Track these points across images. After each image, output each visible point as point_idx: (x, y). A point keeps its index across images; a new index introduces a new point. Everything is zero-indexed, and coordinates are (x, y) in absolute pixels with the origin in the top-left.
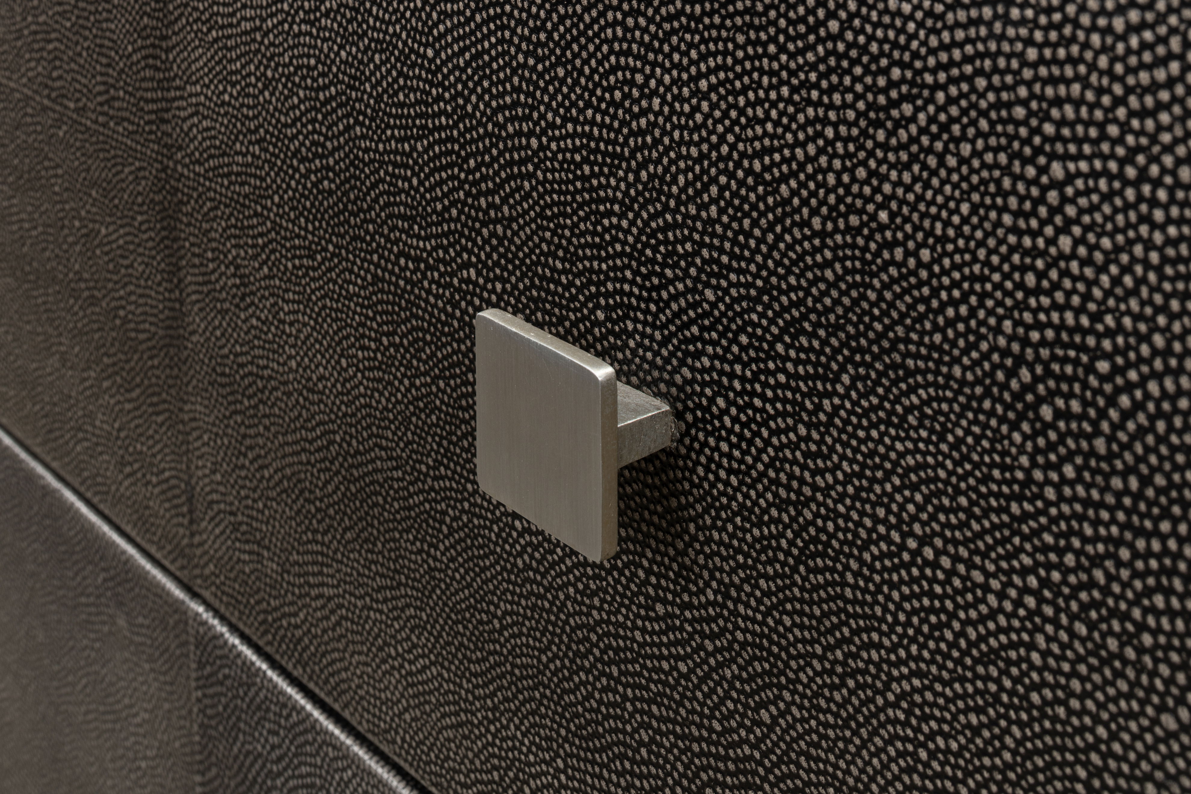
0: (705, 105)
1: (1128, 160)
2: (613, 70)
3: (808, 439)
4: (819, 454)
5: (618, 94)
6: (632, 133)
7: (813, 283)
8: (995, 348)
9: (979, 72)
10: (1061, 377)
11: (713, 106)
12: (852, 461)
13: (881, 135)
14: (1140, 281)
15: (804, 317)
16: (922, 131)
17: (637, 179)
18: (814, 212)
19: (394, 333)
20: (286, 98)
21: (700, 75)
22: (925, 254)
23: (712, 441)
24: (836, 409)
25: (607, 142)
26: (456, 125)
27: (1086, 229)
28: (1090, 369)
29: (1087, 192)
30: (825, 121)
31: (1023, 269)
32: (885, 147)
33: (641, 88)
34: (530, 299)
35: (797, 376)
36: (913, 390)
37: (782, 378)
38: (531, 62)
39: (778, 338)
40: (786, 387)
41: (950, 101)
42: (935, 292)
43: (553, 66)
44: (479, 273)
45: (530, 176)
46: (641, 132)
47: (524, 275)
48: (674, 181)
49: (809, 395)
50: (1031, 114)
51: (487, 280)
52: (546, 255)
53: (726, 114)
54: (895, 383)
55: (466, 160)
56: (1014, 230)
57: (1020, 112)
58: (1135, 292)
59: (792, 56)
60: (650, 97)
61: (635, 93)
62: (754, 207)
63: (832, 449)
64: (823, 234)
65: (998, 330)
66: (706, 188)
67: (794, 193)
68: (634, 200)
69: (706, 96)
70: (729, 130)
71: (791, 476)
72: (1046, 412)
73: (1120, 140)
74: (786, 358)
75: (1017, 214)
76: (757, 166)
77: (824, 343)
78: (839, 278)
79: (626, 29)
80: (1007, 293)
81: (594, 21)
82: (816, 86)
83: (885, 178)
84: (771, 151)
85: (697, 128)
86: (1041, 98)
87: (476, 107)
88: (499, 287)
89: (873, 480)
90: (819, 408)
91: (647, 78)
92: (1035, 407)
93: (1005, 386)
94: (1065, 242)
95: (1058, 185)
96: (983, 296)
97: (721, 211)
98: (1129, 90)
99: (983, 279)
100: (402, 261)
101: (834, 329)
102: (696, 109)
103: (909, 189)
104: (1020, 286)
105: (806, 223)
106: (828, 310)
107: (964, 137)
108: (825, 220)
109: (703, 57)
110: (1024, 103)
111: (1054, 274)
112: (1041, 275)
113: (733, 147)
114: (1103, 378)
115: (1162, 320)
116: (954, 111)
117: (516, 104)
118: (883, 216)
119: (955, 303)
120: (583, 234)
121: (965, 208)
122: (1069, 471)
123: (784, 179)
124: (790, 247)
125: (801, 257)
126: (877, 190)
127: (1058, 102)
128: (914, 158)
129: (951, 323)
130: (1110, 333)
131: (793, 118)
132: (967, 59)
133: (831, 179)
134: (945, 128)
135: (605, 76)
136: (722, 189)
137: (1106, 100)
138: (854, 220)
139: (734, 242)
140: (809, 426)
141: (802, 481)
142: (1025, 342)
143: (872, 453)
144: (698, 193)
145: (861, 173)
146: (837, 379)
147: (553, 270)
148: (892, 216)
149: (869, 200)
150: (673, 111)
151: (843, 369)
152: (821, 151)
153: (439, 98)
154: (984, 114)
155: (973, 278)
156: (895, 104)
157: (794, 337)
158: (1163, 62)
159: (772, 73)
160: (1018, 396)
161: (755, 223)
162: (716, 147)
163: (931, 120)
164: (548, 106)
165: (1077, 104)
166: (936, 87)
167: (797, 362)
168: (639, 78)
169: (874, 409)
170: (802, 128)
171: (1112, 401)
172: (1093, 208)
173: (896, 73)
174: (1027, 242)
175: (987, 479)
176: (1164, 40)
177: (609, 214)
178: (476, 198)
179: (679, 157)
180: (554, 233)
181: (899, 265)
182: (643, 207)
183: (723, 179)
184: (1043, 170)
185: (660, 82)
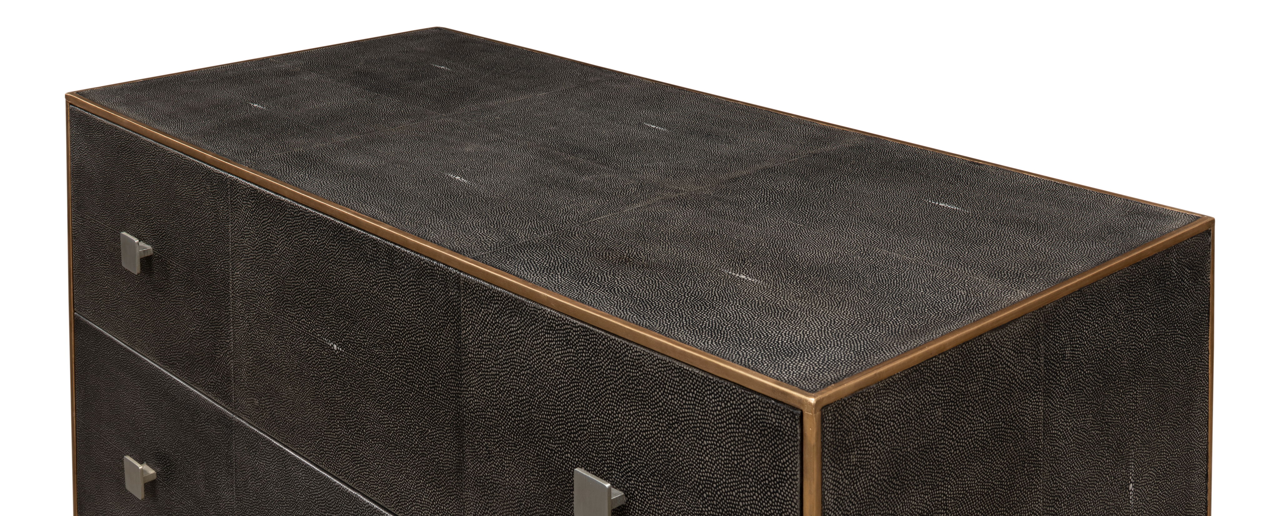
0: (632, 418)
1: (717, 442)
2: (609, 405)
3: (657, 502)
4: (659, 505)
5: (610, 412)
6: (614, 422)
7: (657, 464)
8: (695, 481)
9: (690, 419)
10: (707, 488)
11: (634, 418)
12: (666, 507)
13: (671, 431)
14: (721, 467)
15: (655, 472)
16: (680, 431)
17: (615, 434)
18: (657, 447)
19: (544, 471)
20: (508, 397)
21: (630, 410)
22: (681, 459)
23: (634, 502)
24: (663, 494)
25: (607, 424)
26: (564, 413)
27: (711, 456)
28: (712, 486)
29: (711, 448)
30: (659, 426)
31: (700, 463)
32: (672, 433)
33: (616, 411)
34: (586, 463)
35: (654, 486)
36: (679, 490)
37: (651, 487)
38: (587, 399)
39: (650, 477)
40: (652, 489)
41: (685, 425)
42: (683, 468)
43: (593, 402)
44: (571, 455)
45: (586, 430)
46: (616, 422)
47: (584, 457)
48: (624, 435)
49: (657, 491)
50: (700, 430)
51: (573, 457)
52: (591, 452)
53: (637, 421)
54: (675, 488)
55: (567, 423)
56: (698, 455)
57: (698, 429)
58: (719, 470)
59: (652, 409)
60: (618, 414)
61: (615, 412)
62: (644, 444)
63: (662, 504)
64: (659, 452)
65: (695, 477)
66: (632, 438)
67: (653, 442)
68: (614, 439)
69: (632, 416)
70: (638, 425)
71: (653, 511)
72: (705, 495)
73: (716, 438)
74: (651, 482)
75: (698, 451)
76: (644, 434)
77: (660, 478)
78: (663, 463)
79: (612, 396)
80: (697, 469)
81: (604, 392)
82: (657, 417)
83: (672, 440)
84: (647, 431)
85: (630, 423)
86: (702, 427)
87: (570, 409)
88: (577, 460)
89: (671, 511)
90: (659, 494)
91: (618, 409)
92: (703, 494)
93: (697, 489)
94: (707, 458)
95: (706, 446)
96: (692, 469)
97: (636, 444)
98: (717, 427)
99: (692, 465)
100: (547, 450)
101: (662, 475)
102: (630, 418)
103: (677, 443)
104: (699, 467)
105: (655, 449)
106: (661, 470)
107: (687, 433)
108: (659, 449)
109: (631, 406)
110: (699, 427)
111: (705, 465)
112: (703, 465)
113: (639, 429)
114: (715, 488)
115: (724, 476)
116: (686, 427)
117: (582, 410)
118: (672, 449)
119: (687, 470)
120: (601, 447)
121: (688, 449)
122: (709, 508)
123: (650, 438)
124: (652, 455)
125: (654, 457)
126: (670, 443)
127: (705, 428)
128: (678, 437)
129: (686, 475)
130: (716, 478)
131: (652, 424)
132: (688, 416)
133: (661, 439)
134: (684, 430)
135: (607, 406)
136: (636, 439)
137: (713, 429)
138: (666, 449)
139: (639, 452)
140: (657, 498)
141: (656, 512)
142: (700, 479)
143: (671, 505)
144: (630, 439)
145: (667, 439)
146: (663, 487)
147: (593, 456)
148: (674, 449)
149: (669, 445)
150: (624, 418)
151: (664, 485)
152: (658, 432)
153: (559, 405)
154: (691, 428)
155: (690, 465)
156: (674, 424)
157: (653, 476)
158: (722, 423)
159: (647, 413)
160: (699, 492)
161: (644, 448)
162: (635, 428)
163: (681, 428)
164: (591, 412)
165: (709, 429)
166: (682, 421)
167: (654, 483)
168: (616, 409)
169: (671, 494)
170: (654, 426)
171: (716, 493)
172: (712, 451)
173: (674, 417)
174: (700, 457)
175: (694, 510)
176: (722, 418)
177: (608, 442)
178: (570, 434)
179: (626, 430)
180: (593, 446)
181: (675, 461)
182: (617, 441)
183: (636, 437)
184: (703, 442)
185: (621, 410)
